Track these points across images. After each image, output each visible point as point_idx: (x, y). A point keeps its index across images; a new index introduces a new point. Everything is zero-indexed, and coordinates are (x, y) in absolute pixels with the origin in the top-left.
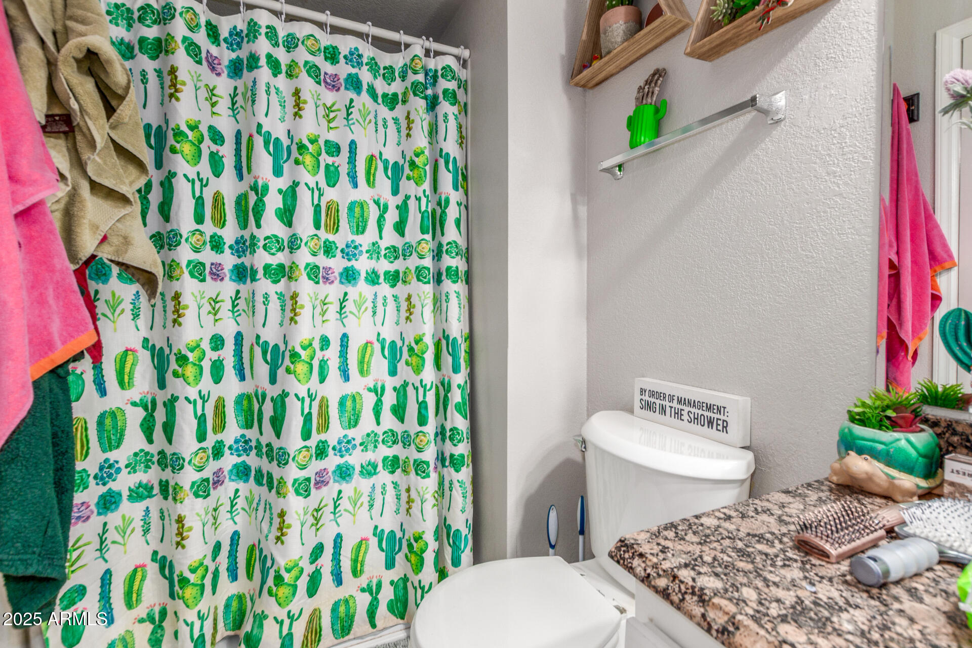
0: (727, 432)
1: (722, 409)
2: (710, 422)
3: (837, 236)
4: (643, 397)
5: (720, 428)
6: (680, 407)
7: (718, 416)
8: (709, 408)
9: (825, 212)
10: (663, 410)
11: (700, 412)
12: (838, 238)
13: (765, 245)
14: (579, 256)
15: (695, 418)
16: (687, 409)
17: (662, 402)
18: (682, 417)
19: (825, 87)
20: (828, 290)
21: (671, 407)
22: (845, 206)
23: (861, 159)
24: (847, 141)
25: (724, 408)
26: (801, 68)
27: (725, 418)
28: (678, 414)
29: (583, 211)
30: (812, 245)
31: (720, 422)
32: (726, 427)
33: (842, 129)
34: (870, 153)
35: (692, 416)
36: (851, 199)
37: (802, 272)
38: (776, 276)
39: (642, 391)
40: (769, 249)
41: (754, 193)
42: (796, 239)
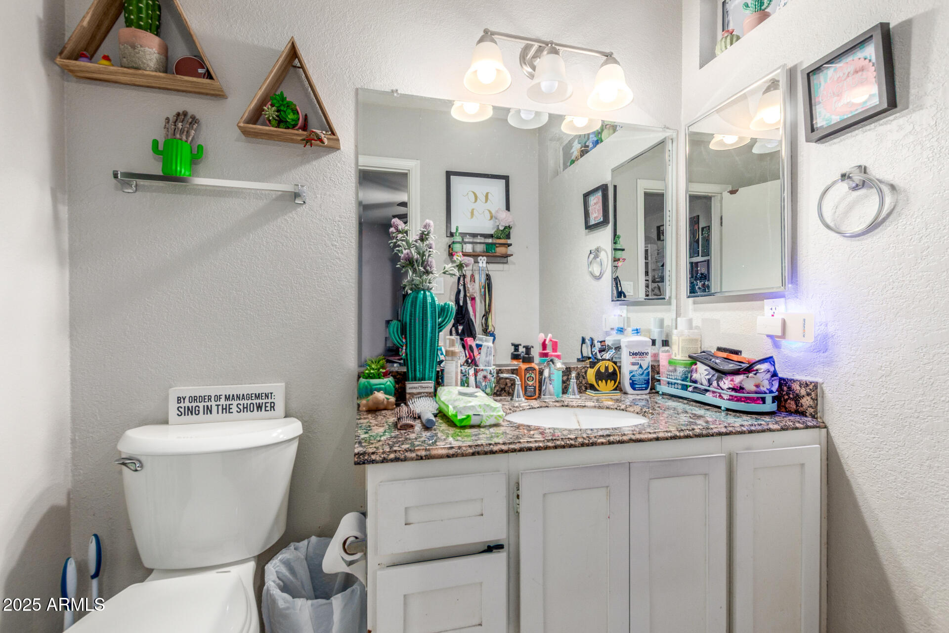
0: (274, 410)
1: (270, 395)
2: (259, 407)
3: (337, 281)
4: (182, 405)
5: (268, 409)
6: (228, 403)
7: (267, 401)
8: (258, 396)
9: (331, 266)
10: (209, 410)
11: (249, 402)
12: (338, 283)
13: (294, 280)
14: (61, 263)
15: (244, 408)
16: (235, 403)
17: (205, 404)
18: (231, 411)
19: (330, 195)
20: (334, 311)
21: (218, 406)
22: (342, 265)
23: (349, 242)
24: (342, 230)
25: (271, 393)
26: (315, 177)
27: (272, 400)
28: (227, 409)
29: (64, 210)
30: (324, 284)
31: (268, 405)
32: (273, 407)
33: (339, 223)
34: (353, 241)
35: (241, 407)
36: (345, 262)
37: (318, 300)
38: (302, 302)
39: (179, 400)
40: (296, 284)
41: (285, 244)
42: (314, 280)
